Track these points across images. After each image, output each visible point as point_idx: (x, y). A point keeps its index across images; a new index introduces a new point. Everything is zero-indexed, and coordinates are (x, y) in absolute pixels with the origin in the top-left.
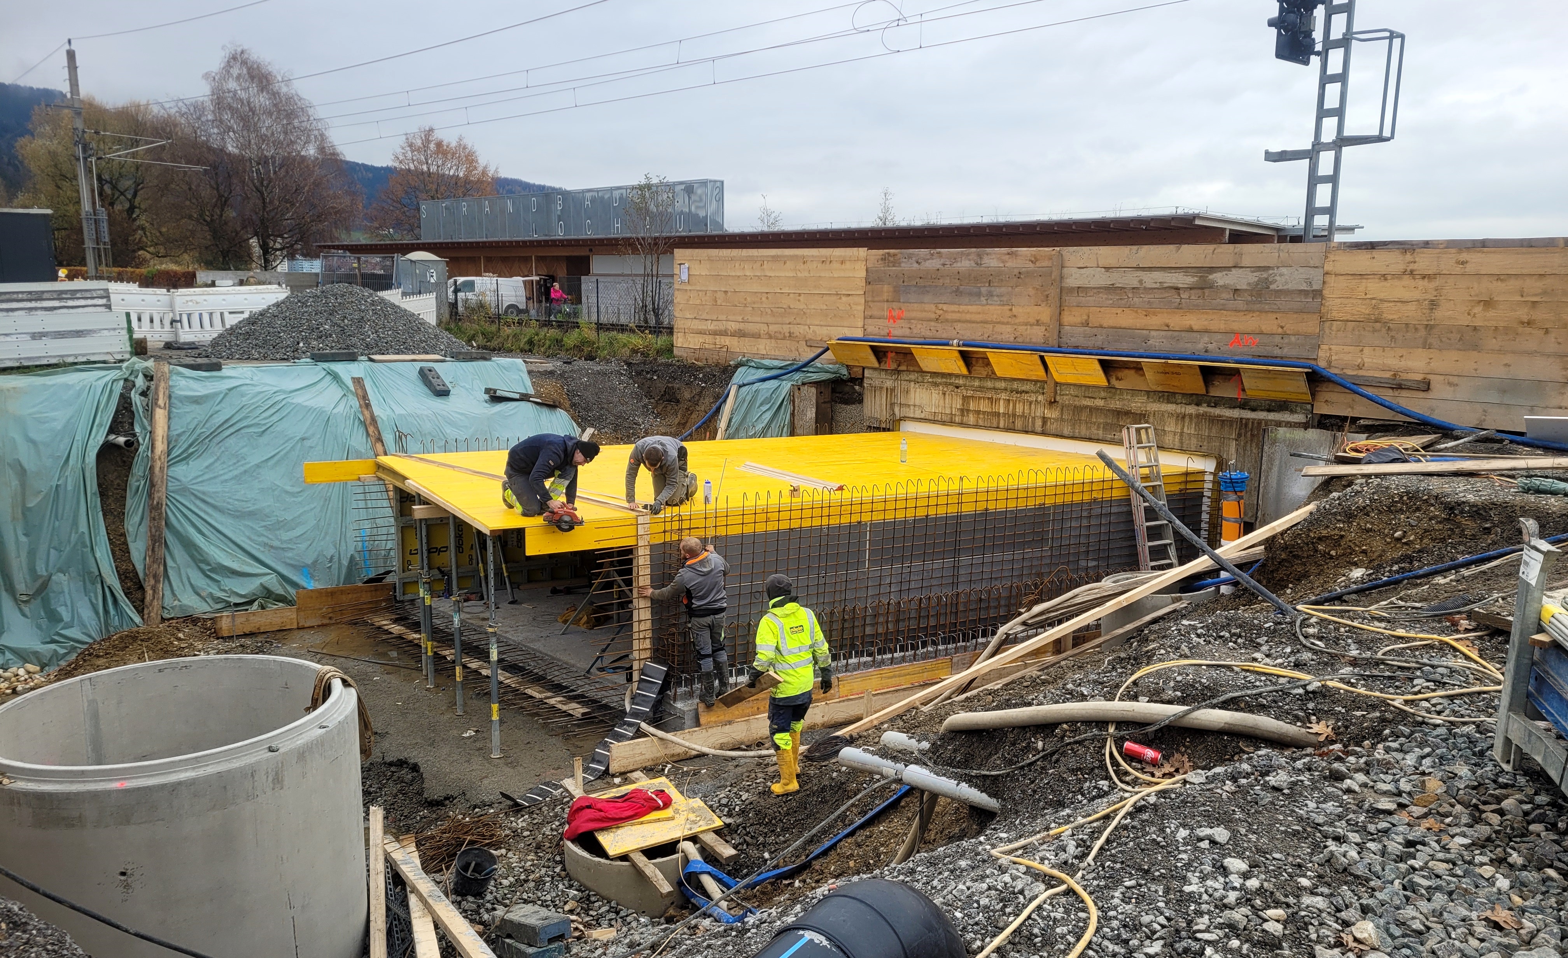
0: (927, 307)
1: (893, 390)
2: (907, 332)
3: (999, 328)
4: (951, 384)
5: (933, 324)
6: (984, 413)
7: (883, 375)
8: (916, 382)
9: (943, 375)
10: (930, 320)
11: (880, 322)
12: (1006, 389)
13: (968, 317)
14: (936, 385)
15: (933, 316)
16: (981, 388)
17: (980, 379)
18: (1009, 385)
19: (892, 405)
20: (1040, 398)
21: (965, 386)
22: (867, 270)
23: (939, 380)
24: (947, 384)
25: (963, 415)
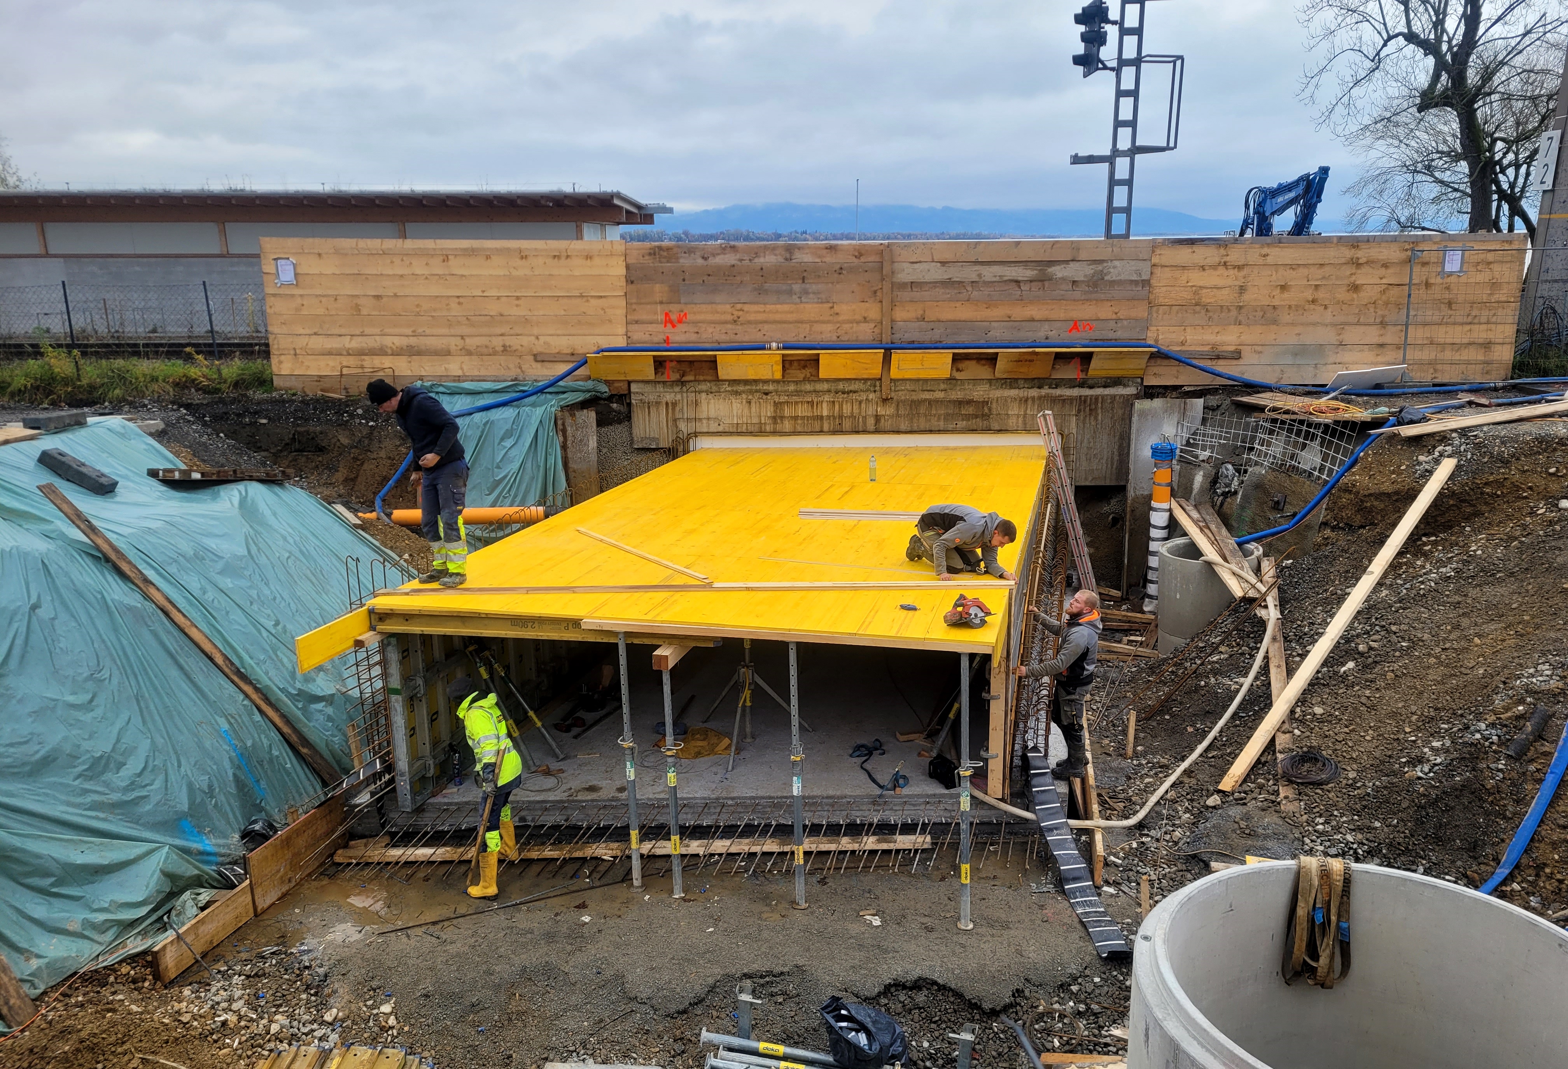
0: (720, 308)
1: (674, 404)
2: (693, 337)
3: (818, 327)
4: (757, 391)
5: (729, 326)
6: (803, 418)
7: (660, 388)
8: (708, 392)
9: (746, 382)
10: (726, 322)
11: (651, 328)
12: (829, 391)
13: (778, 317)
14: (737, 393)
15: (729, 318)
16: (798, 393)
17: (796, 383)
18: (833, 387)
19: (675, 420)
20: (871, 396)
21: (776, 391)
22: (628, 267)
23: (741, 388)
24: (751, 392)
25: (775, 423)
